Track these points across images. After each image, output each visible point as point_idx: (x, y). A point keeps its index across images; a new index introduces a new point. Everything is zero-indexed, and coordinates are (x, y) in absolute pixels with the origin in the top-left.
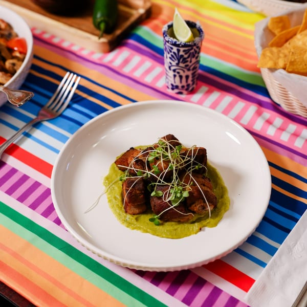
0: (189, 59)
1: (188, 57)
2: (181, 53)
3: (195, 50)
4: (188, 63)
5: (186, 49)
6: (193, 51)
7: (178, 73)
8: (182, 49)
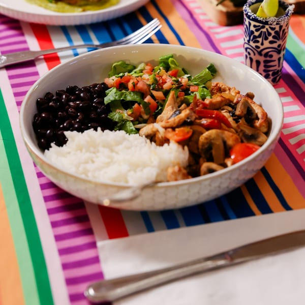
0: (260, 40)
1: (259, 36)
2: (252, 28)
3: (267, 29)
4: (259, 44)
5: (257, 24)
6: (264, 30)
7: (249, 54)
8: (253, 23)
